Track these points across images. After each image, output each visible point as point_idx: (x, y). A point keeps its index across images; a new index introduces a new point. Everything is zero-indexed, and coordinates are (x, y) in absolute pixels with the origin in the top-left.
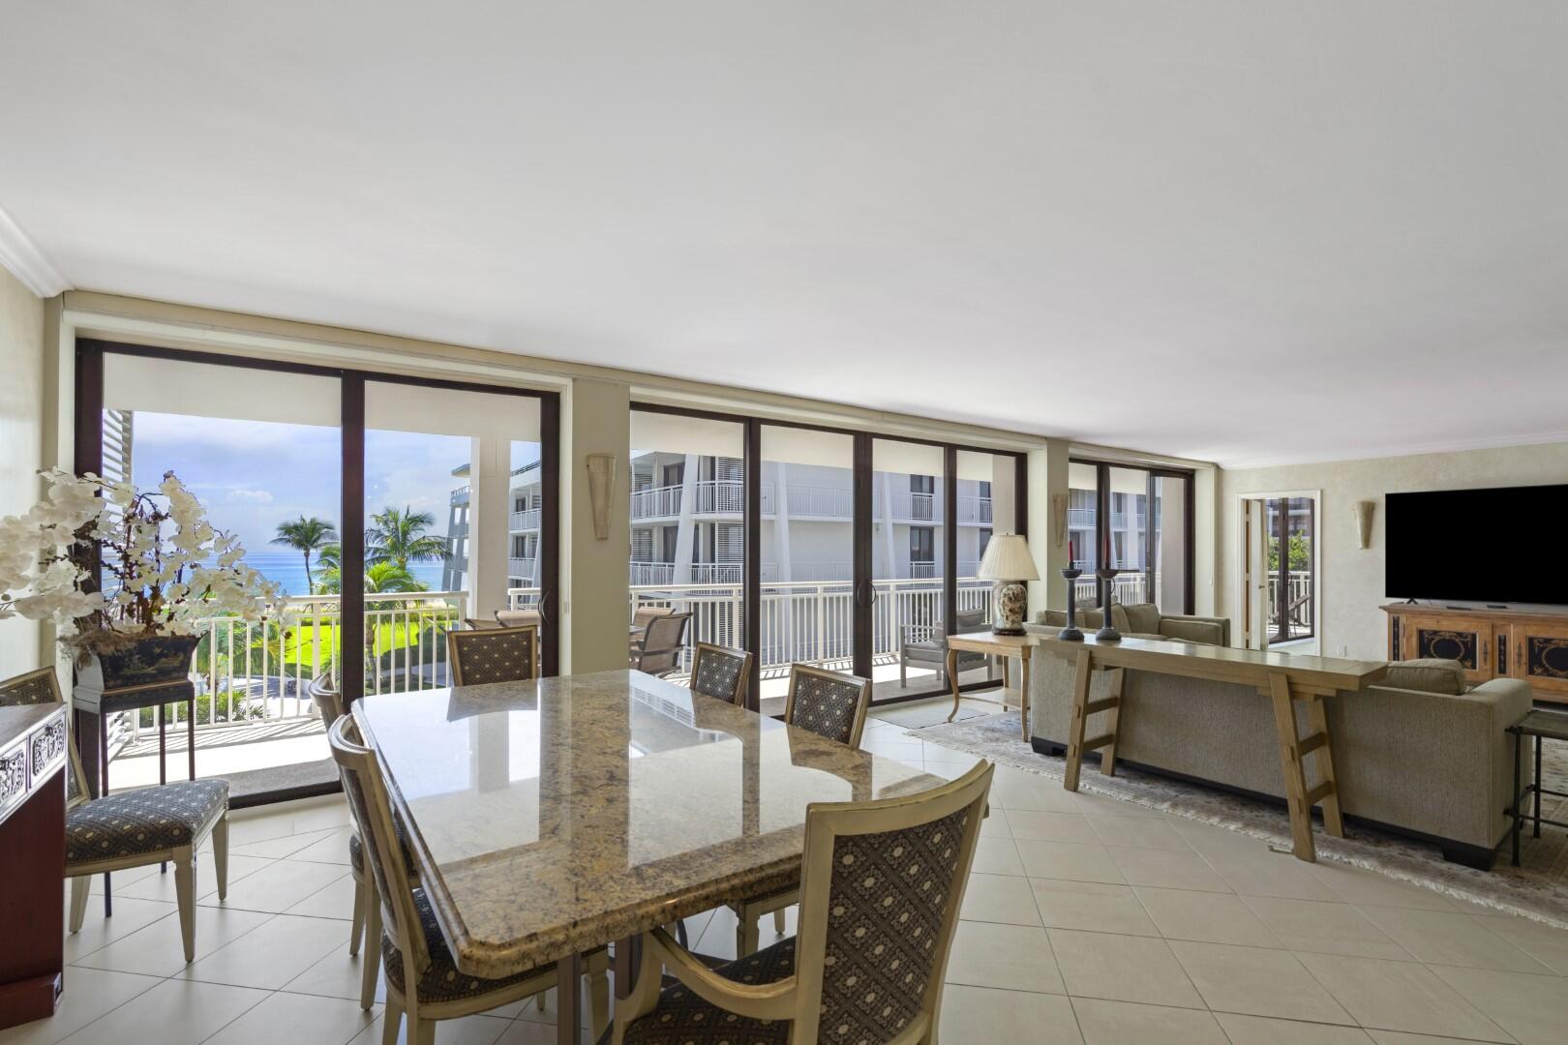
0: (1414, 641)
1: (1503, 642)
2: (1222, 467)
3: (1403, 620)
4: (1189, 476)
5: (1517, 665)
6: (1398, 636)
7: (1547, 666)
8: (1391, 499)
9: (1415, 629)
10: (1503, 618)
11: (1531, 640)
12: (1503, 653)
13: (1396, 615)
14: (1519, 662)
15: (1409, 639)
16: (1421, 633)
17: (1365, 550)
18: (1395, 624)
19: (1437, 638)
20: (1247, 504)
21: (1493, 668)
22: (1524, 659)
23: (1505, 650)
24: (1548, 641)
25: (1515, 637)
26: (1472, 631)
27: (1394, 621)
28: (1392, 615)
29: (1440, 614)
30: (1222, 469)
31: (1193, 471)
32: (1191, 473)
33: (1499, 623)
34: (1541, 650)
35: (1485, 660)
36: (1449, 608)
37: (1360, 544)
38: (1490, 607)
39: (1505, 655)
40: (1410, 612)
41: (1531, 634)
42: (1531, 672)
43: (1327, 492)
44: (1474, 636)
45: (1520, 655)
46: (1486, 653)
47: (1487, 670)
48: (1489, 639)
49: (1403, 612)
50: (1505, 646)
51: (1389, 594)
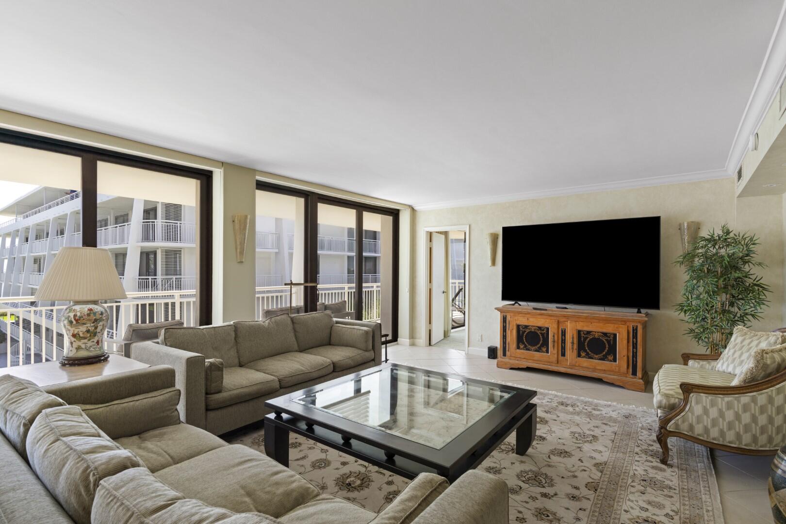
0: (515, 332)
1: (564, 333)
2: (415, 208)
3: (508, 318)
4: (394, 214)
5: (571, 351)
6: (506, 329)
7: (588, 351)
8: (505, 230)
9: (515, 324)
10: (564, 316)
11: (579, 332)
12: (564, 341)
13: (505, 314)
14: (573, 348)
15: (511, 332)
16: (518, 326)
17: (493, 267)
18: (504, 320)
19: (528, 331)
20: (430, 235)
21: (558, 352)
22: (575, 346)
23: (565, 339)
24: (589, 333)
25: (571, 329)
26: (547, 326)
27: (503, 317)
28: (502, 314)
29: (529, 313)
30: (416, 210)
31: (398, 210)
32: (396, 212)
33: (562, 320)
34: (585, 339)
35: (554, 346)
36: (535, 309)
37: (490, 263)
38: (557, 308)
39: (565, 343)
40: (512, 312)
41: (579, 328)
42: (579, 355)
43: (472, 227)
44: (548, 329)
45: (573, 343)
46: (554, 342)
47: (554, 354)
48: (556, 332)
49: (508, 312)
50: (565, 337)
51: (504, 298)
